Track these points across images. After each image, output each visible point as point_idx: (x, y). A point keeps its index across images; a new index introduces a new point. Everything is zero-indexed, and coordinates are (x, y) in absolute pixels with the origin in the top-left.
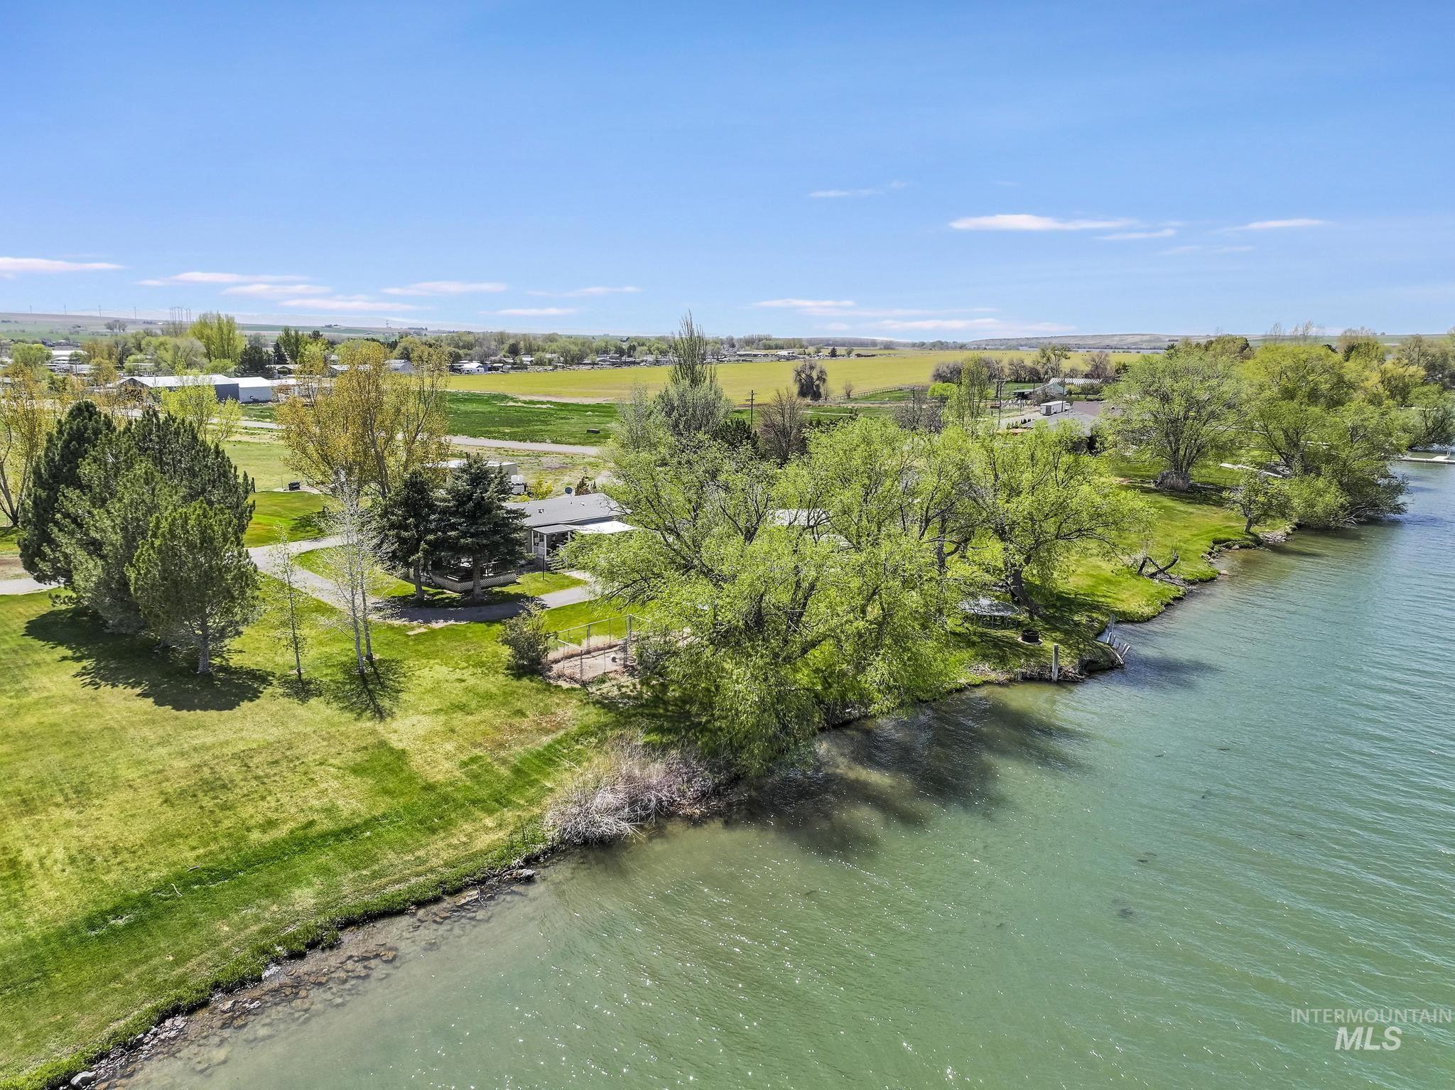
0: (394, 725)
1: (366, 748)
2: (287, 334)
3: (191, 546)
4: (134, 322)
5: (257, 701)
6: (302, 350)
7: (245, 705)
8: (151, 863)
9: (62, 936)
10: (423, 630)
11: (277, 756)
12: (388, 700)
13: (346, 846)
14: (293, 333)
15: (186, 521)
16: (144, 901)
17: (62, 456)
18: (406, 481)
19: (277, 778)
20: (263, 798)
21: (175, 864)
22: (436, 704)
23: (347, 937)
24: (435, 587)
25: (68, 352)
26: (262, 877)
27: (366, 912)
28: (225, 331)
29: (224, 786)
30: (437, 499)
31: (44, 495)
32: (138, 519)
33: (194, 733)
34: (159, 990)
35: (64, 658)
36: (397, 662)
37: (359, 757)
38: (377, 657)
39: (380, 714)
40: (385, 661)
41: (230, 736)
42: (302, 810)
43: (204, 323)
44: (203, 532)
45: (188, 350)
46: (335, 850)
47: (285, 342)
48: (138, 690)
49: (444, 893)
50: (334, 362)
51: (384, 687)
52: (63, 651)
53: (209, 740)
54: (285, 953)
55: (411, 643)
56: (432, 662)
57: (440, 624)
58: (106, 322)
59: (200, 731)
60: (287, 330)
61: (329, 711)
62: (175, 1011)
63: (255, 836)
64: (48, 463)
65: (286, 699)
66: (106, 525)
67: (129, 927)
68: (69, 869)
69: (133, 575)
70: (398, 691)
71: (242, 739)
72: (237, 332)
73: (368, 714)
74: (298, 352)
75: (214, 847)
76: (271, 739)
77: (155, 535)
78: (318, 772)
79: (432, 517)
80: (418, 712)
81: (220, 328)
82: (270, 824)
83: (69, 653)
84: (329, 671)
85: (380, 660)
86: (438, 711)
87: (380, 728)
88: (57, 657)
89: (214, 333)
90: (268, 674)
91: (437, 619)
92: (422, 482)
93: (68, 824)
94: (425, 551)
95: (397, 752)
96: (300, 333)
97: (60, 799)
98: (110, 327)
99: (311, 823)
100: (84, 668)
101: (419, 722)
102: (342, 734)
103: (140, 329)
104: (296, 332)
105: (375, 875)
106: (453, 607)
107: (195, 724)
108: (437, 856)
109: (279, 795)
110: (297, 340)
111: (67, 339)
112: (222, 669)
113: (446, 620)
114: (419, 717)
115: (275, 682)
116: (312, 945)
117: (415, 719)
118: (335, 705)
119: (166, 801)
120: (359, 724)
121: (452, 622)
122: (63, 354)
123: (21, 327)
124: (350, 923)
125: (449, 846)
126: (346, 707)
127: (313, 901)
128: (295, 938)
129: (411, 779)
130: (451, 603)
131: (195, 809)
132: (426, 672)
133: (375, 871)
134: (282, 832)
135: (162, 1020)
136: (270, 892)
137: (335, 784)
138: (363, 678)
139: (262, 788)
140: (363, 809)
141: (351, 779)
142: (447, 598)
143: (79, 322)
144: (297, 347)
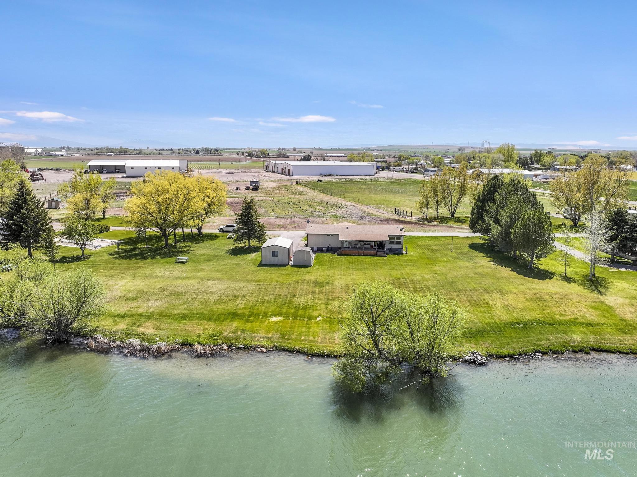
0: (607, 298)
1: (596, 302)
2: (536, 152)
3: (535, 224)
4: (468, 148)
5: (552, 280)
6: (542, 159)
7: (548, 280)
8: (526, 314)
9: (504, 324)
10: (615, 270)
11: (562, 297)
12: (603, 290)
13: (590, 328)
14: (539, 152)
15: (534, 216)
16: (526, 323)
17: (488, 193)
18: (615, 211)
19: (563, 303)
20: (559, 307)
21: (533, 317)
22: (624, 295)
23: (592, 352)
24: (619, 257)
25: (450, 159)
26: (562, 328)
27: (600, 348)
28: (510, 151)
29: (545, 301)
30: (629, 220)
31: (480, 205)
32: (515, 214)
33: (532, 284)
34: (534, 345)
35: (483, 256)
36: (606, 278)
37: (593, 304)
38: (596, 275)
39: (600, 293)
40: (600, 277)
41: (544, 287)
42: (573, 314)
43: (502, 148)
44: (540, 220)
45: (497, 159)
46: (586, 328)
47: (534, 156)
48: (510, 269)
49: (630, 352)
50: (556, 165)
51: (601, 285)
52: (482, 254)
53: (537, 287)
54: (571, 350)
55: (611, 274)
56: (621, 281)
57: (624, 270)
58: (458, 148)
59: (533, 284)
60: (536, 150)
61: (579, 288)
62: (539, 352)
63: (557, 317)
64: (483, 194)
65: (562, 281)
66: (504, 216)
67: (522, 328)
68: (502, 309)
69: (513, 232)
70: (608, 288)
71: (548, 289)
72: (515, 152)
73: (595, 292)
74: (540, 160)
75: (544, 315)
76: (559, 292)
77: (522, 219)
78: (578, 305)
79: (626, 227)
80: (616, 295)
81: (509, 150)
82: (562, 315)
83: (485, 255)
84: (577, 276)
85: (598, 277)
86: (626, 298)
87: (601, 297)
88: (481, 256)
89: (506, 152)
90: (554, 273)
91: (622, 268)
92: (622, 212)
93: (500, 298)
94: (620, 240)
95: (609, 306)
96: (542, 152)
97: (496, 292)
98: (459, 150)
99: (577, 318)
100: (490, 260)
101: (618, 299)
102: (586, 296)
103: (471, 150)
104: (541, 152)
105: (602, 339)
106: (629, 265)
107: (531, 282)
108: (628, 341)
109: (564, 308)
110: (540, 155)
111: (445, 154)
112: (536, 268)
113: (626, 269)
114: (617, 298)
115: (557, 276)
116: (581, 351)
117: (616, 298)
118: (581, 287)
119: (527, 300)
120: (592, 295)
121: (629, 270)
122: (447, 160)
123: (429, 150)
124: (593, 349)
125: (633, 339)
126: (586, 288)
127: (580, 339)
128: (575, 346)
129: (615, 316)
130: (628, 263)
131: (536, 304)
132: (619, 284)
133: (602, 338)
134: (567, 318)
135: (535, 353)
136: (564, 332)
137: (585, 310)
138: (592, 282)
139: (558, 304)
140: (597, 320)
141: (591, 310)
142: (626, 261)
143: (448, 148)
144: (540, 158)
